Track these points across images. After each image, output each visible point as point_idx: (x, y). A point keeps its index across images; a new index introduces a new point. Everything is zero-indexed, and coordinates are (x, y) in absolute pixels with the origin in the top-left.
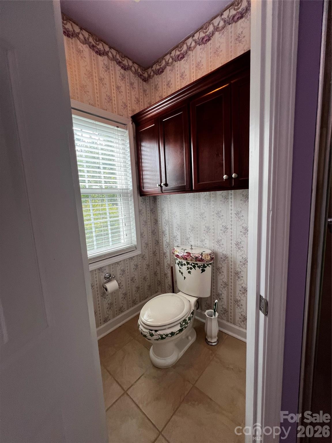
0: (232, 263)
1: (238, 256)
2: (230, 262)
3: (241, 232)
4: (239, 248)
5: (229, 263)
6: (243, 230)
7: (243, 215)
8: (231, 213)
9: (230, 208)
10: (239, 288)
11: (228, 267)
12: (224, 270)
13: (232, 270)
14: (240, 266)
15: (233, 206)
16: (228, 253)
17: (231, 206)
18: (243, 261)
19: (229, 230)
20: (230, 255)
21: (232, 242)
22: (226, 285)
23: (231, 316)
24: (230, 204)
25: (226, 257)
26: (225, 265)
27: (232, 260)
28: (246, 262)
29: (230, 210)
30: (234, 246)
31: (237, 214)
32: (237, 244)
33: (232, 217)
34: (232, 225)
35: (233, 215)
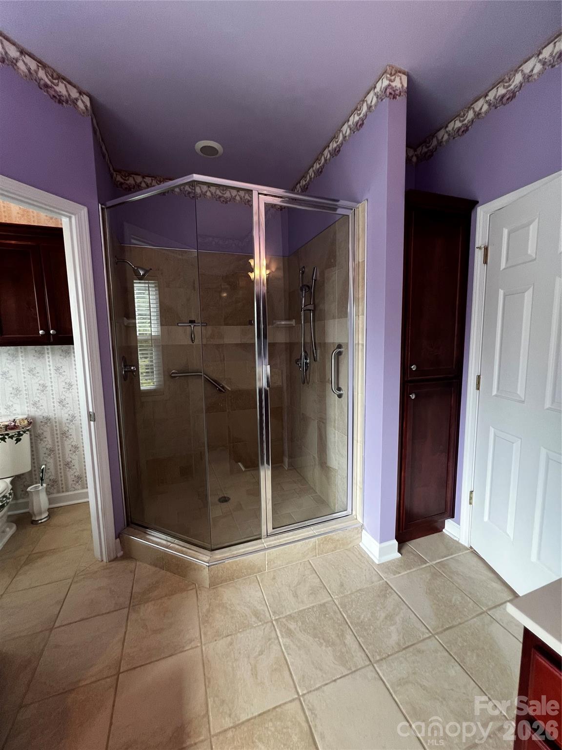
0: (57, 424)
1: (62, 414)
2: (54, 423)
3: (64, 388)
4: (64, 406)
5: (52, 425)
6: (67, 386)
7: (65, 370)
8: (50, 370)
9: (48, 363)
10: (68, 448)
11: (52, 430)
12: (48, 434)
13: (58, 432)
14: (67, 425)
15: (51, 362)
16: (51, 415)
17: (49, 361)
18: (70, 418)
19: (49, 388)
20: (53, 415)
21: (55, 400)
22: (52, 450)
23: (62, 484)
24: (47, 360)
25: (48, 419)
26: (48, 429)
27: (57, 420)
28: (73, 418)
29: (48, 366)
30: (57, 404)
31: (57, 369)
32: (61, 402)
33: (51, 374)
34: (51, 382)
35: (53, 372)
